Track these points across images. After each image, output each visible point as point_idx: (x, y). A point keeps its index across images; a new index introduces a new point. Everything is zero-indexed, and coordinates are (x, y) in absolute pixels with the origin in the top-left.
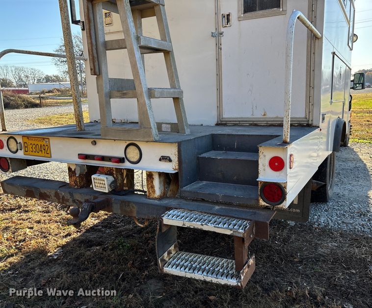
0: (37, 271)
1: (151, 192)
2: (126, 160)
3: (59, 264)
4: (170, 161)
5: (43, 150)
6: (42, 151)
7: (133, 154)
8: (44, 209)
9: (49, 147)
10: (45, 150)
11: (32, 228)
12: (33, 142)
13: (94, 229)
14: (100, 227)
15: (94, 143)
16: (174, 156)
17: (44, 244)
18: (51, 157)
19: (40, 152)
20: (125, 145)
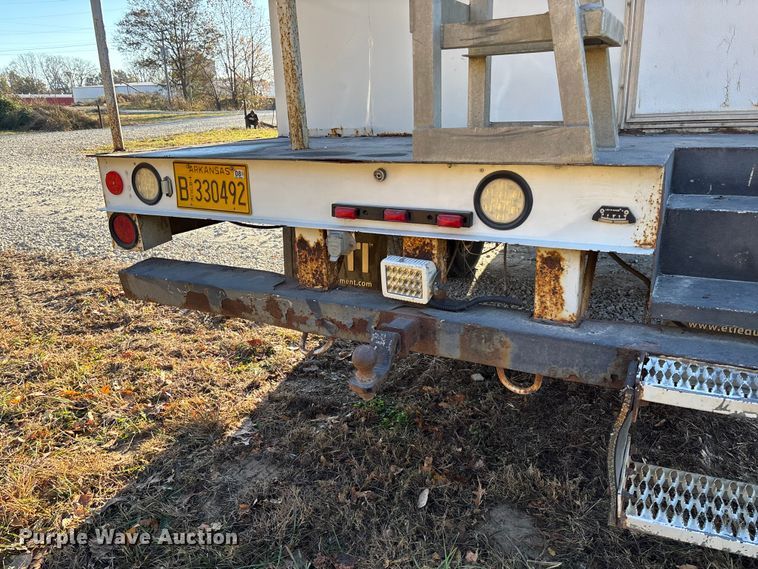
0: (215, 476)
1: (548, 304)
2: (476, 218)
3: (258, 458)
4: (631, 219)
5: (228, 194)
6: (226, 198)
7: (502, 201)
8: (178, 325)
9: (245, 186)
10: (234, 194)
11: (169, 368)
12: (202, 177)
13: (302, 372)
14: (316, 368)
15: (381, 176)
16: (647, 206)
17: (208, 407)
18: (250, 213)
19: (222, 201)
20: (479, 178)
